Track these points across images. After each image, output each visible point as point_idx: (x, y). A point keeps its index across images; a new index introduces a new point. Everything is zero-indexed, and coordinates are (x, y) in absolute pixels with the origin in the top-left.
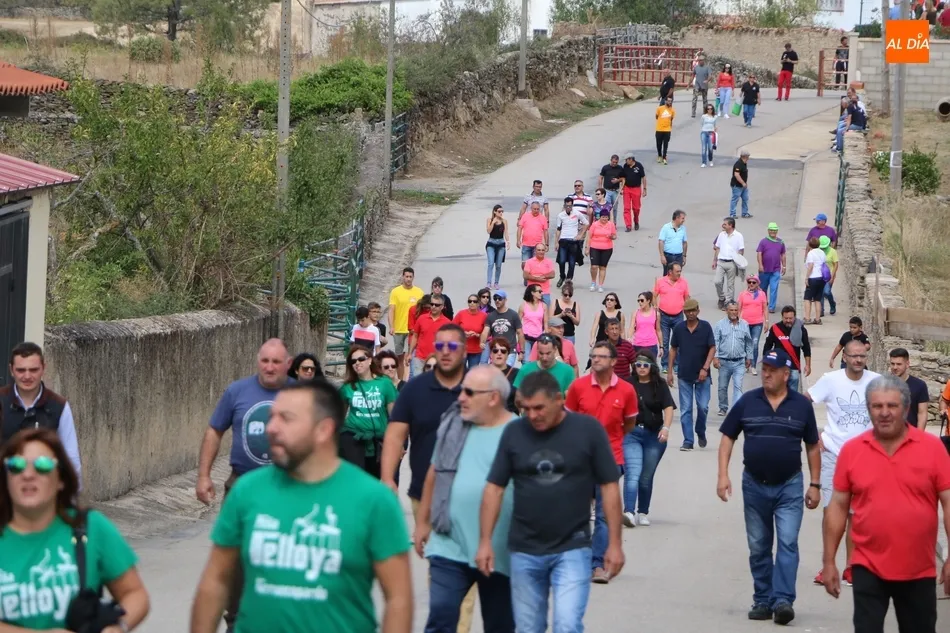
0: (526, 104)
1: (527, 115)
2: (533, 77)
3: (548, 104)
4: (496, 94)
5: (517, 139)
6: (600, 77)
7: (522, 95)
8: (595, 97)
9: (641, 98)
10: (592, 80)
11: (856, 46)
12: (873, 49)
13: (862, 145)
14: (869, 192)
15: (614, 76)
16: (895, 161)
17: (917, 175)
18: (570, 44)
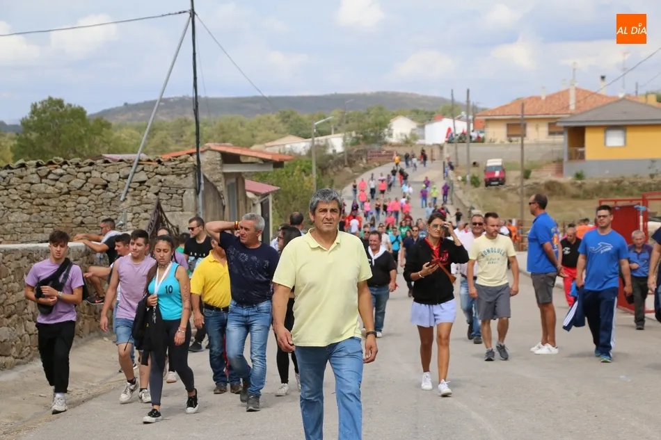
0: (348, 169)
1: (348, 173)
2: (348, 161)
3: (353, 168)
4: (339, 167)
5: (347, 179)
6: (367, 160)
7: (346, 166)
8: (366, 166)
9: (380, 166)
10: (364, 161)
11: (446, 147)
12: (451, 147)
13: (454, 175)
14: (460, 188)
15: (370, 159)
16: (468, 178)
17: (475, 182)
18: (358, 151)
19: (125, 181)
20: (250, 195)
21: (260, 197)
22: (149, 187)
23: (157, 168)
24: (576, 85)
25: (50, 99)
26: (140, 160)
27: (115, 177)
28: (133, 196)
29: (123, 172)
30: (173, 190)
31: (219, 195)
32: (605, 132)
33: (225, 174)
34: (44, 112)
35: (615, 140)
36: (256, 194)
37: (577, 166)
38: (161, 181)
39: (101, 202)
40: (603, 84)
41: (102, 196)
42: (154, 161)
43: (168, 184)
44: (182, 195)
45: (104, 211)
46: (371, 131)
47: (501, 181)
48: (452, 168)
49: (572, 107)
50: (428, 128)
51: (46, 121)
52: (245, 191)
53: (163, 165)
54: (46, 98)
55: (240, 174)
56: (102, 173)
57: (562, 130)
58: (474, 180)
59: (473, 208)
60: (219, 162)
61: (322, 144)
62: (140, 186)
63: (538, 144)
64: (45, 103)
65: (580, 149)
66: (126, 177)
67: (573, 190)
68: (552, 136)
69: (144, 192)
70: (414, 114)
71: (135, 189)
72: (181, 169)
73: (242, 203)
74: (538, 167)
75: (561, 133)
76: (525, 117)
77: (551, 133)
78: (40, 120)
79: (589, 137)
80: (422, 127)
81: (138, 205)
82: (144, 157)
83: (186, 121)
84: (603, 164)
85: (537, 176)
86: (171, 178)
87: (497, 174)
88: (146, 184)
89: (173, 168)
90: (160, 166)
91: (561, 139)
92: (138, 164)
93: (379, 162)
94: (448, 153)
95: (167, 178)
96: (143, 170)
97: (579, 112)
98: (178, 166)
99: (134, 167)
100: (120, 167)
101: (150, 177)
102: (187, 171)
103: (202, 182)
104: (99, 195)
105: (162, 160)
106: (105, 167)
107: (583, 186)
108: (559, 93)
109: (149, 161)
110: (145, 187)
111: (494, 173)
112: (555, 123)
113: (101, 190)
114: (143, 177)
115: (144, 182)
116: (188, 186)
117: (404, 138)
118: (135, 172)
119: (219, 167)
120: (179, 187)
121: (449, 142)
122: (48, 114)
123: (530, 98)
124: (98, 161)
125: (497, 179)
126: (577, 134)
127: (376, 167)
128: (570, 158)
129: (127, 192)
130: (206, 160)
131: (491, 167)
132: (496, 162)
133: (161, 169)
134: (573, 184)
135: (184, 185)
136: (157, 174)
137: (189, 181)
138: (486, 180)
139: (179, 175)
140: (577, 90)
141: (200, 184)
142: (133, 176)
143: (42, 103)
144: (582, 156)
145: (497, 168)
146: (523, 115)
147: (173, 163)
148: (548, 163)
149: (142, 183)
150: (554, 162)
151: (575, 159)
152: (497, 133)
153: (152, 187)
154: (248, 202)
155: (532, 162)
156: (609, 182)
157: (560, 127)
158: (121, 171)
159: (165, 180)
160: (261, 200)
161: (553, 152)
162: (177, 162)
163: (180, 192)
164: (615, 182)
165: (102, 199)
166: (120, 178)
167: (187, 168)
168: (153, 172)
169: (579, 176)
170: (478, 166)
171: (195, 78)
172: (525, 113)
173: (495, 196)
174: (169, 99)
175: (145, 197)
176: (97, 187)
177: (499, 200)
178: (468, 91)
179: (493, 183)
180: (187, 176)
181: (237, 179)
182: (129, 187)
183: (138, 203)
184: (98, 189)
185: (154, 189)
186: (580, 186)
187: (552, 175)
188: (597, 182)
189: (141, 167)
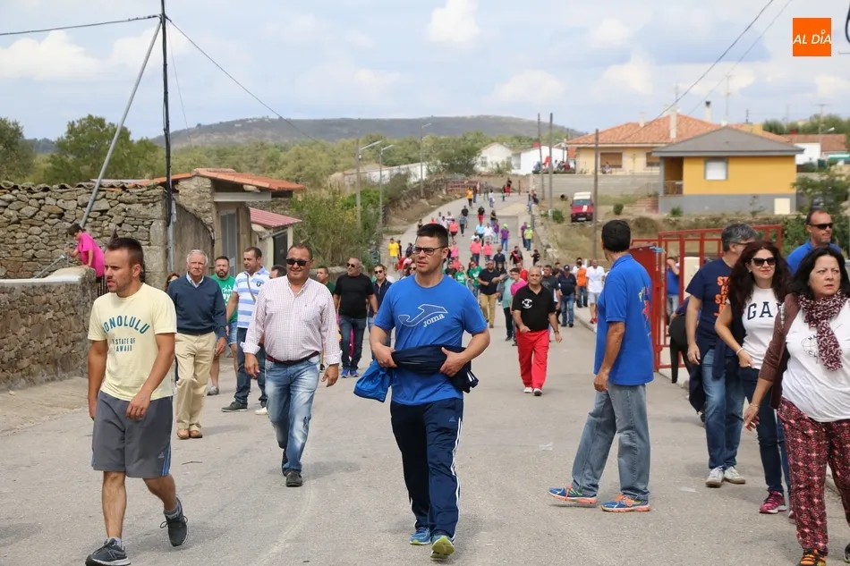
0: (423, 201)
1: (424, 204)
2: (425, 192)
3: (431, 200)
4: (414, 198)
5: (422, 212)
6: (447, 191)
7: (421, 198)
8: (446, 198)
10: (444, 192)
11: (532, 177)
12: (538, 178)
13: (538, 209)
14: (542, 224)
15: (451, 191)
16: (550, 214)
17: (558, 217)
18: (437, 181)
19: (84, 209)
20: (256, 228)
21: (272, 231)
22: (112, 217)
23: (121, 195)
24: (679, 111)
25: (90, 117)
26: (101, 186)
27: (71, 205)
28: (92, 226)
29: (82, 200)
30: (139, 221)
31: (204, 228)
32: (705, 164)
33: (216, 203)
34: (83, 131)
35: (716, 172)
36: (266, 227)
37: (675, 201)
38: (125, 210)
39: (56, 234)
40: (708, 111)
41: (59, 225)
42: (118, 187)
43: (133, 214)
44: (149, 226)
45: (59, 243)
46: (459, 160)
47: (589, 217)
48: (536, 201)
49: (673, 135)
50: (524, 156)
51: (84, 141)
52: (249, 223)
53: (128, 192)
54: (86, 116)
55: (242, 204)
56: (57, 200)
57: (658, 161)
58: (557, 216)
59: (548, 247)
60: (209, 190)
61: (403, 172)
62: (101, 215)
63: (633, 176)
64: (83, 122)
65: (677, 183)
66: (85, 205)
67: (667, 229)
68: (650, 168)
69: (105, 223)
70: (515, 141)
71: (95, 219)
72: (148, 197)
73: (244, 237)
74: (631, 201)
75: (658, 165)
76: (600, 146)
77: (649, 164)
78: (78, 141)
79: (688, 169)
80: (518, 155)
81: (99, 237)
82: (107, 182)
83: (262, 145)
84: (702, 199)
85: (630, 211)
86: (136, 207)
87: (585, 208)
88: (108, 213)
89: (139, 196)
90: (124, 193)
91: (657, 171)
92: (99, 190)
93: (461, 194)
94: (533, 185)
95: (132, 206)
96: (104, 197)
97: (681, 140)
98: (145, 193)
99: (94, 194)
100: (79, 193)
101: (112, 204)
102: (155, 200)
103: (174, 211)
104: (54, 225)
105: (126, 186)
106: (62, 193)
107: (678, 223)
108: (657, 120)
109: (112, 186)
110: (106, 217)
111: (582, 208)
112: (650, 153)
113: (57, 220)
114: (104, 205)
115: (106, 211)
116: (156, 217)
117: (495, 167)
118: (95, 200)
119: (208, 196)
120: (146, 218)
121: (536, 172)
122: (87, 133)
123: (627, 125)
124: (54, 186)
125: (585, 215)
126: (674, 166)
127: (456, 198)
128: (666, 193)
129: (86, 222)
130: (194, 188)
131: (579, 200)
132: (586, 195)
133: (125, 196)
134: (666, 221)
135: (151, 215)
136: (120, 202)
137: (158, 211)
138: (572, 216)
139: (145, 204)
140: (678, 115)
141: (170, 214)
142: (92, 204)
143: (80, 121)
144: (679, 190)
145: (585, 201)
146: (597, 144)
147: (139, 190)
148: (643, 198)
149: (103, 212)
150: (650, 196)
151: (672, 193)
152: (587, 163)
153: (115, 216)
154: (253, 235)
155: (627, 196)
156: (707, 220)
157: (656, 158)
158: (79, 198)
159: (130, 209)
160: (274, 234)
161: (648, 185)
162: (144, 189)
163: (147, 223)
164: (713, 219)
165: (57, 230)
166: (78, 205)
167: (155, 196)
168: (116, 199)
169: (675, 212)
170: (566, 200)
171: (166, 93)
172: (600, 141)
173: (580, 234)
174: (247, 120)
175: (106, 228)
176: (52, 216)
177: (584, 238)
178: (551, 115)
179: (580, 219)
180: (154, 205)
181: (238, 210)
182: (88, 217)
183: (98, 234)
184: (53, 218)
185: (117, 219)
186: (674, 224)
187: (647, 210)
188: (693, 220)
189: (102, 193)
